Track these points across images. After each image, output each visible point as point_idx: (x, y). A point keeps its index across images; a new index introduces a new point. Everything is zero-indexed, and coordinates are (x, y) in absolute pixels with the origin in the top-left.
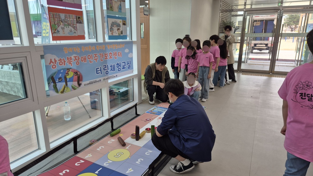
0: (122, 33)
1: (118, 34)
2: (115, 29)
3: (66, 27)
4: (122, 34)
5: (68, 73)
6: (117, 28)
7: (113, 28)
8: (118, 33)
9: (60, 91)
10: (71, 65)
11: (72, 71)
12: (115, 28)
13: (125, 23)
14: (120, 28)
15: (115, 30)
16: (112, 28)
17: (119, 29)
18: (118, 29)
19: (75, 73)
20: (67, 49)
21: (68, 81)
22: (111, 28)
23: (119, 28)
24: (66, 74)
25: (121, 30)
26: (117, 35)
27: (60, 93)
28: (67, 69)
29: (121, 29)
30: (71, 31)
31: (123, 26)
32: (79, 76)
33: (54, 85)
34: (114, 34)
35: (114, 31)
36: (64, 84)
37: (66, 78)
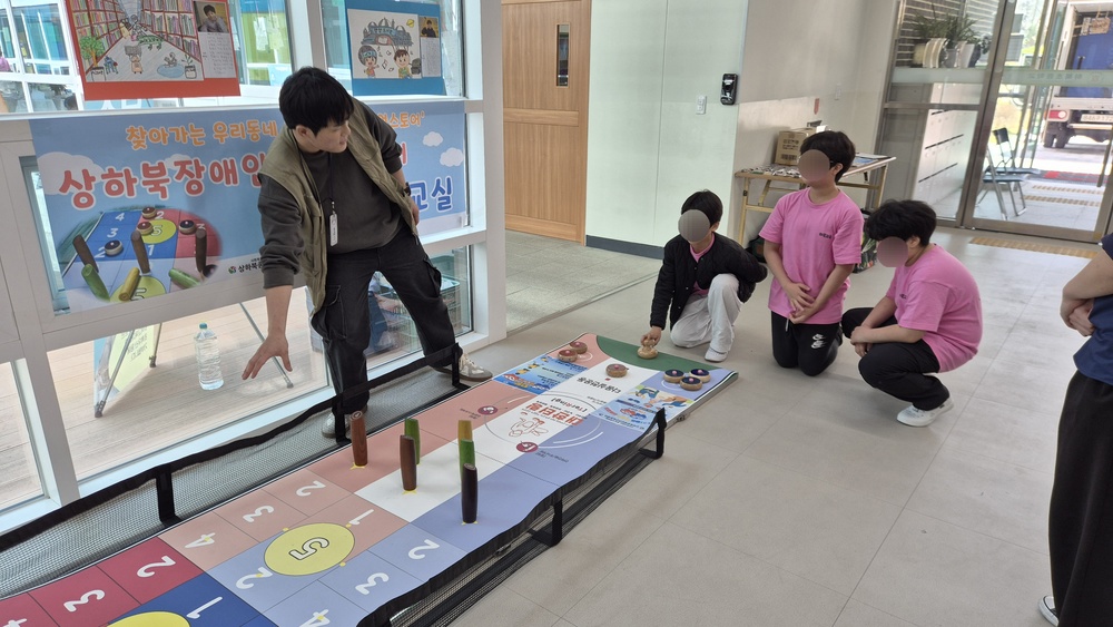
0: (417, 68)
1: (400, 71)
2: (385, 51)
3: (150, 47)
4: (420, 72)
5: (148, 225)
6: (392, 49)
7: (375, 47)
8: (397, 69)
9: (117, 293)
10: (164, 195)
11: (165, 218)
12: (384, 49)
13: (433, 26)
14: (410, 49)
15: (385, 56)
16: (370, 48)
17: (405, 52)
18: (399, 53)
19: (183, 225)
20: (143, 133)
21: (150, 254)
22: (365, 49)
23: (401, 48)
24: (140, 227)
25: (412, 58)
26: (395, 75)
27: (115, 300)
28: (145, 211)
29: (414, 52)
30: (172, 62)
31: (424, 39)
32: (205, 238)
33: (85, 271)
34: (380, 74)
35: (380, 61)
36: (134, 265)
37: (139, 245)
